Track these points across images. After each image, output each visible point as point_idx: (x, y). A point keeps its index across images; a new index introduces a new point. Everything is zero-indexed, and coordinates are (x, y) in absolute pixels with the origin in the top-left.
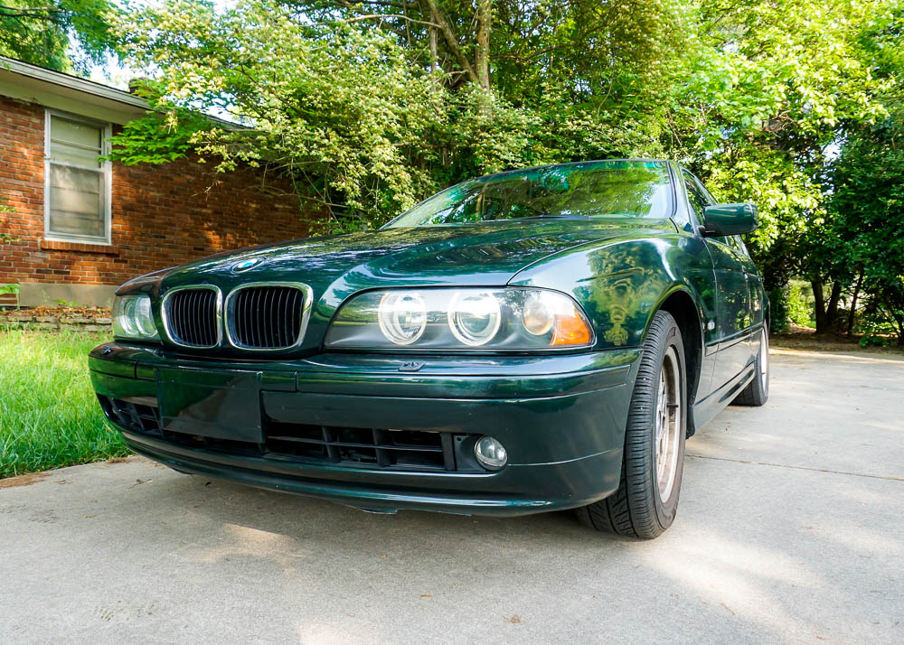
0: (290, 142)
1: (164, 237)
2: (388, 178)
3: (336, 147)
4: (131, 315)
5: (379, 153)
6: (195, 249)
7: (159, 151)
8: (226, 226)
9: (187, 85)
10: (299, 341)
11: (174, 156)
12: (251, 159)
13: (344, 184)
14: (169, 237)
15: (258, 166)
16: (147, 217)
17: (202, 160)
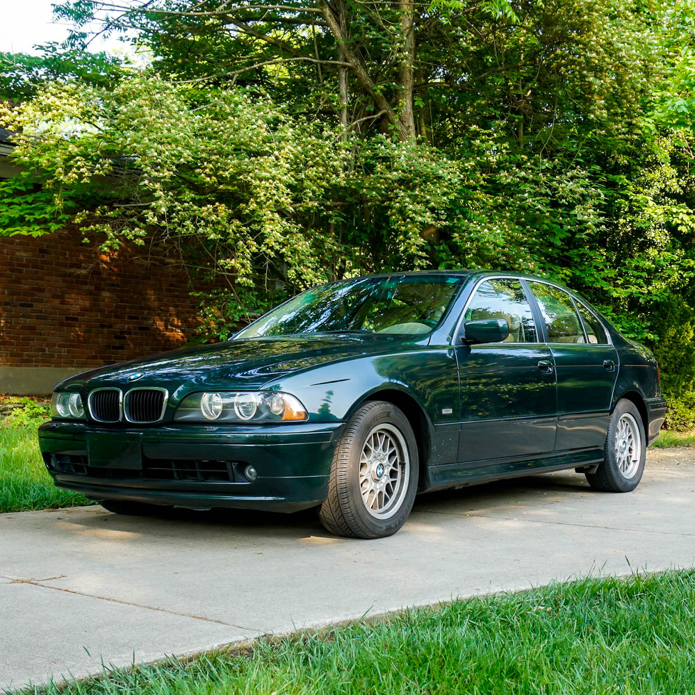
0: (176, 220)
1: (31, 306)
2: (284, 250)
3: (224, 223)
4: (64, 403)
5: (269, 230)
6: (67, 319)
7: (37, 222)
8: (104, 290)
9: (74, 170)
10: (161, 418)
11: (54, 227)
12: (136, 237)
13: (233, 262)
14: (37, 306)
15: (144, 244)
16: (13, 282)
17: (86, 240)
